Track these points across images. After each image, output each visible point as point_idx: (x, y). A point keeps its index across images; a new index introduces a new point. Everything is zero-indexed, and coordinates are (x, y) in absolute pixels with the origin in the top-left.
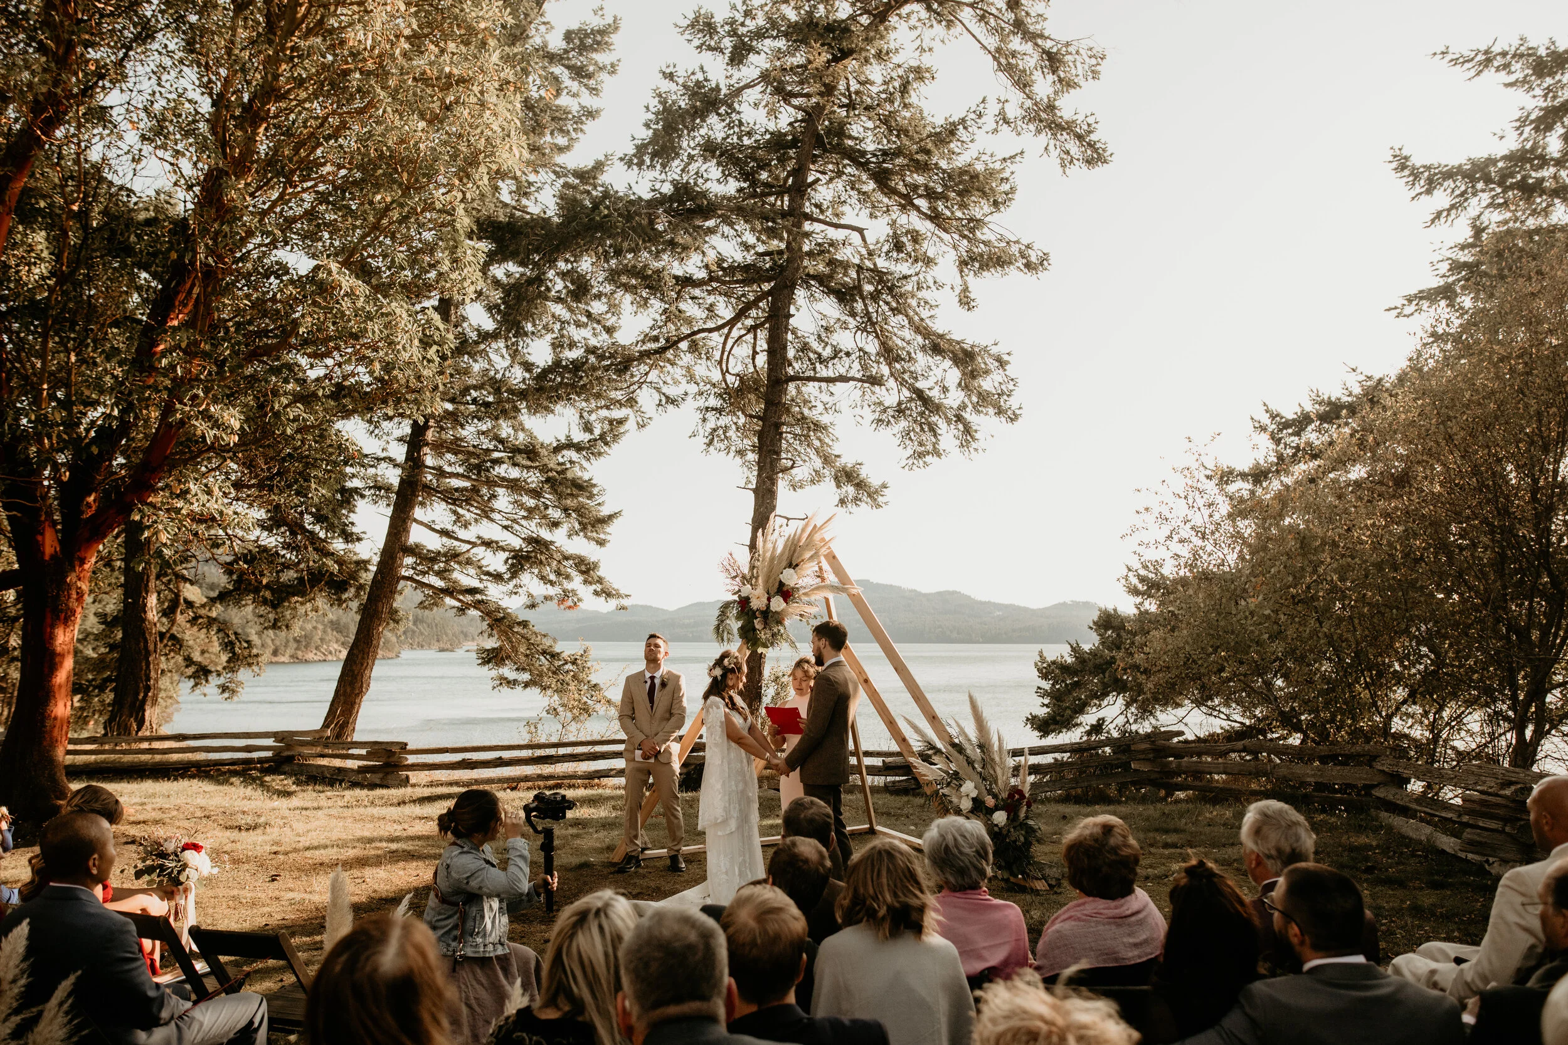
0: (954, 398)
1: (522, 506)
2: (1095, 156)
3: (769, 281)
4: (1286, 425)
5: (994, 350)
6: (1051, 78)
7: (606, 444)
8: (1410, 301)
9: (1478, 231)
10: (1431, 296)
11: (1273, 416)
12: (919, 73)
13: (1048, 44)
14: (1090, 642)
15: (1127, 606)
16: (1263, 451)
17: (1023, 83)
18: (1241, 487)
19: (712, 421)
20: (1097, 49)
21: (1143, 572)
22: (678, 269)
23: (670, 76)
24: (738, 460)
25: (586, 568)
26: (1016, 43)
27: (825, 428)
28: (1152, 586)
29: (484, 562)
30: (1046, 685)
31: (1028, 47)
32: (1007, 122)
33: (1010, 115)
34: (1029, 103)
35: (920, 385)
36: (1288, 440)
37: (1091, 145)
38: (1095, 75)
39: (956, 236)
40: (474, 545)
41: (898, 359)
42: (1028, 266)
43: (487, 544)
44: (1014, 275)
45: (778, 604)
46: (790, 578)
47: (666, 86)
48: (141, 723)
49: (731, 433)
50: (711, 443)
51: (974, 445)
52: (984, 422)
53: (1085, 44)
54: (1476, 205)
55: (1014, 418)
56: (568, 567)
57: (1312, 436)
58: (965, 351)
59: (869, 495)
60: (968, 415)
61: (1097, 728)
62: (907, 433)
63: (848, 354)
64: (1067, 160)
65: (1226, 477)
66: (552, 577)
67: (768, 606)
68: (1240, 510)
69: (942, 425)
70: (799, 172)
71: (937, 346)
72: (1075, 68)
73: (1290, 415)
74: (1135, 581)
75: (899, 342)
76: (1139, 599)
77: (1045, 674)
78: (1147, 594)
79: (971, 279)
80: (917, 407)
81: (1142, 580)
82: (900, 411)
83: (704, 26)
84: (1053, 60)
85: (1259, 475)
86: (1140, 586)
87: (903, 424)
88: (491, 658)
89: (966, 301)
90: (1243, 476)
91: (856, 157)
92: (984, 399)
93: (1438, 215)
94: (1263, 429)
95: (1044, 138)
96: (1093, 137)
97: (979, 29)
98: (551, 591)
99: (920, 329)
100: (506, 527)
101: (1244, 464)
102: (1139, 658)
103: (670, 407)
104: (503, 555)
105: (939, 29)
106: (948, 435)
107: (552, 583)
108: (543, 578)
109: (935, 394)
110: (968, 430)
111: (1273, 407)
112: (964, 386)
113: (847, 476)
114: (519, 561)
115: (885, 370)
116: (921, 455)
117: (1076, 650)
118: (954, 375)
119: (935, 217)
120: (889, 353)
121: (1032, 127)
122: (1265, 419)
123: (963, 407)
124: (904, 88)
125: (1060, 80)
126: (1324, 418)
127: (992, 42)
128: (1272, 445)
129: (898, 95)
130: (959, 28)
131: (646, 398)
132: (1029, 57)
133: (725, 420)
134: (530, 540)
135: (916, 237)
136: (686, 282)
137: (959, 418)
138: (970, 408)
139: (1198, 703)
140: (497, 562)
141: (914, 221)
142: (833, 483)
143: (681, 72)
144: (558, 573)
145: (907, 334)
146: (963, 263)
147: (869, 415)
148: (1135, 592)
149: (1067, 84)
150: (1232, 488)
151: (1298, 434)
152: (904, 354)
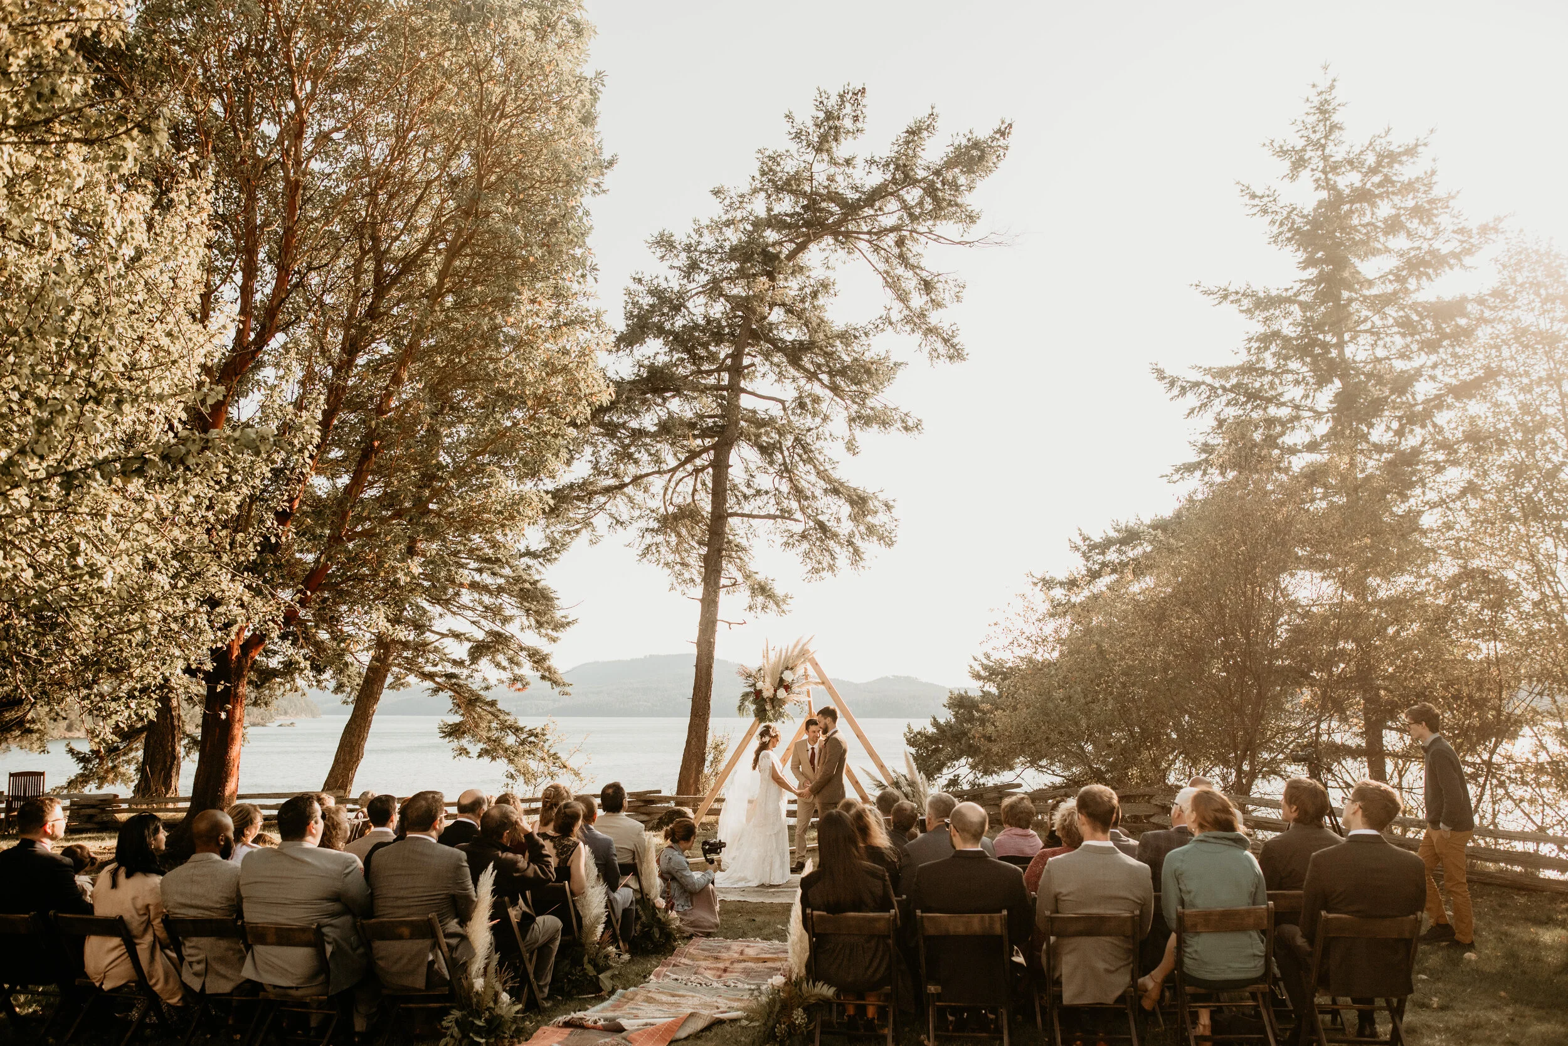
0: (845, 527)
1: (481, 603)
2: (956, 354)
3: (712, 437)
4: (1093, 547)
5: (881, 496)
6: (925, 298)
7: (558, 552)
8: (1177, 471)
9: (1221, 423)
10: (1190, 468)
11: (1085, 539)
12: (825, 286)
13: (924, 274)
14: (946, 716)
15: (974, 688)
16: (1076, 566)
17: (903, 297)
18: (1058, 593)
19: (649, 539)
20: (960, 281)
21: (985, 662)
22: (634, 424)
23: (640, 281)
24: (668, 571)
25: (538, 659)
26: (900, 270)
27: (744, 549)
28: (994, 672)
29: (446, 651)
30: (913, 750)
31: (910, 274)
32: (891, 323)
33: (894, 320)
34: (907, 312)
35: (820, 518)
36: (1096, 558)
37: (953, 346)
38: (958, 299)
39: (849, 402)
40: (443, 635)
41: (807, 498)
42: (906, 429)
43: (457, 636)
44: (895, 433)
45: (781, 693)
46: (788, 676)
47: (634, 287)
48: (168, 787)
49: (663, 549)
50: (644, 555)
51: (861, 563)
52: (870, 547)
53: (951, 277)
54: (1218, 404)
55: (890, 544)
56: (523, 657)
57: (1112, 556)
58: (859, 497)
59: (777, 605)
60: (857, 541)
61: (954, 782)
62: (806, 554)
63: (767, 493)
64: (934, 354)
65: (1048, 584)
66: (505, 663)
67: (775, 695)
68: (1058, 610)
69: (837, 549)
70: (737, 356)
71: (835, 490)
72: (943, 292)
73: (1097, 538)
74: (978, 668)
75: (806, 485)
76: (981, 683)
77: (911, 742)
78: (988, 679)
79: (857, 432)
80: (817, 534)
81: (985, 668)
82: (804, 536)
83: (665, 243)
84: (927, 286)
85: (1072, 584)
86: (983, 673)
87: (805, 545)
88: (454, 732)
89: (851, 447)
90: (1061, 584)
91: (778, 345)
92: (871, 530)
93: (1192, 411)
94: (1077, 549)
95: (918, 336)
96: (955, 341)
97: (874, 258)
98: (505, 675)
99: (822, 474)
100: (473, 622)
101: (1062, 576)
102: (990, 729)
103: (618, 527)
104: (467, 645)
105: (841, 253)
106: (843, 556)
107: (504, 669)
108: (498, 665)
109: (831, 524)
110: (856, 551)
111: (1085, 532)
112: (854, 518)
113: (762, 589)
114: (479, 650)
115: (794, 505)
116: (817, 571)
117: (936, 724)
118: (846, 509)
119: (835, 389)
120: (798, 493)
121: (908, 328)
122: (1079, 541)
123: (852, 535)
124: (815, 294)
125: (932, 301)
126: (1123, 542)
127: (882, 267)
128: (1082, 561)
129: (809, 299)
130: (857, 254)
131: (601, 521)
132: (910, 282)
133: (660, 538)
134: (490, 633)
135: (816, 400)
136: (638, 434)
137: (850, 543)
138: (857, 536)
139: (1033, 763)
140: (460, 651)
141: (817, 389)
142: (748, 593)
143: (647, 278)
144: (511, 660)
145: (813, 478)
146: (852, 420)
147: (780, 540)
148: (978, 677)
149: (937, 304)
150: (1052, 593)
151: (1103, 553)
152: (809, 494)
